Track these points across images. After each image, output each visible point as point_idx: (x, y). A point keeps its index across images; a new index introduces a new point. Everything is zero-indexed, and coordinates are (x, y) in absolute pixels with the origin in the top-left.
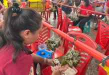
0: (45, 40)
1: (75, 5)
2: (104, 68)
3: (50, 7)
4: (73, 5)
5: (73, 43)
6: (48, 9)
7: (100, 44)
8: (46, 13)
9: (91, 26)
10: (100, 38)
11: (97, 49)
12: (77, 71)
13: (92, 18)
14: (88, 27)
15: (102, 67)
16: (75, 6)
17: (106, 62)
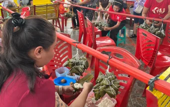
0: (64, 61)
1: (100, 6)
2: (153, 93)
3: (65, 12)
4: (99, 6)
5: (108, 63)
6: (63, 14)
7: (142, 59)
8: (60, 19)
9: (126, 34)
10: (142, 51)
11: (140, 68)
12: (116, 102)
13: (127, 23)
14: (122, 36)
15: (151, 91)
16: (101, 8)
17: (154, 85)
